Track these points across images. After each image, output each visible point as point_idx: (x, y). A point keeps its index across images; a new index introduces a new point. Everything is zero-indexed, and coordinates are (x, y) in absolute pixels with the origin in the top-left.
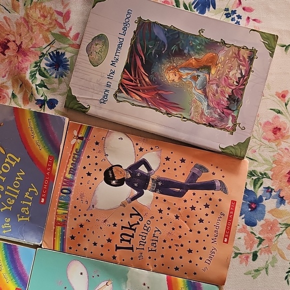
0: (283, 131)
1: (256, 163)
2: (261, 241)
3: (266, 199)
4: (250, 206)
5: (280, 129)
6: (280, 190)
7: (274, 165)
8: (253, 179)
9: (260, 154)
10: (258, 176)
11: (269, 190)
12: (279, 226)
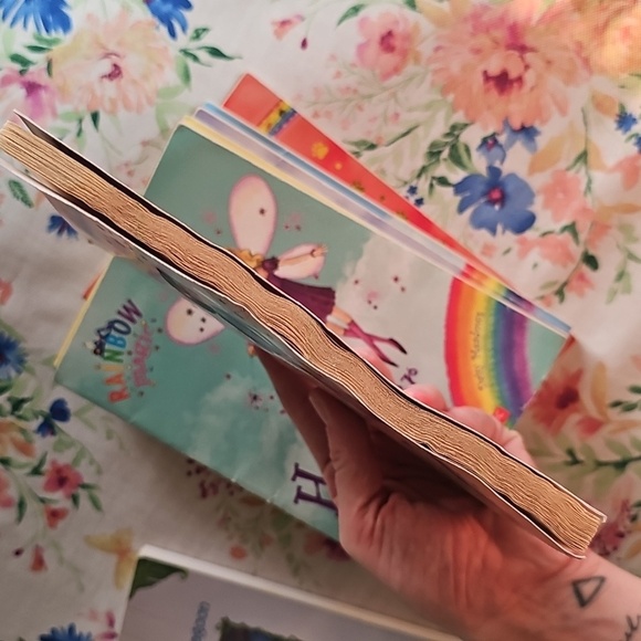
0: (399, 30)
1: (420, 132)
2: (572, 228)
3: (502, 161)
4: (492, 202)
5: (390, 34)
6: (506, 122)
7: (451, 97)
8: (445, 160)
9: (410, 110)
10: (447, 143)
11: (489, 143)
12: (571, 173)
